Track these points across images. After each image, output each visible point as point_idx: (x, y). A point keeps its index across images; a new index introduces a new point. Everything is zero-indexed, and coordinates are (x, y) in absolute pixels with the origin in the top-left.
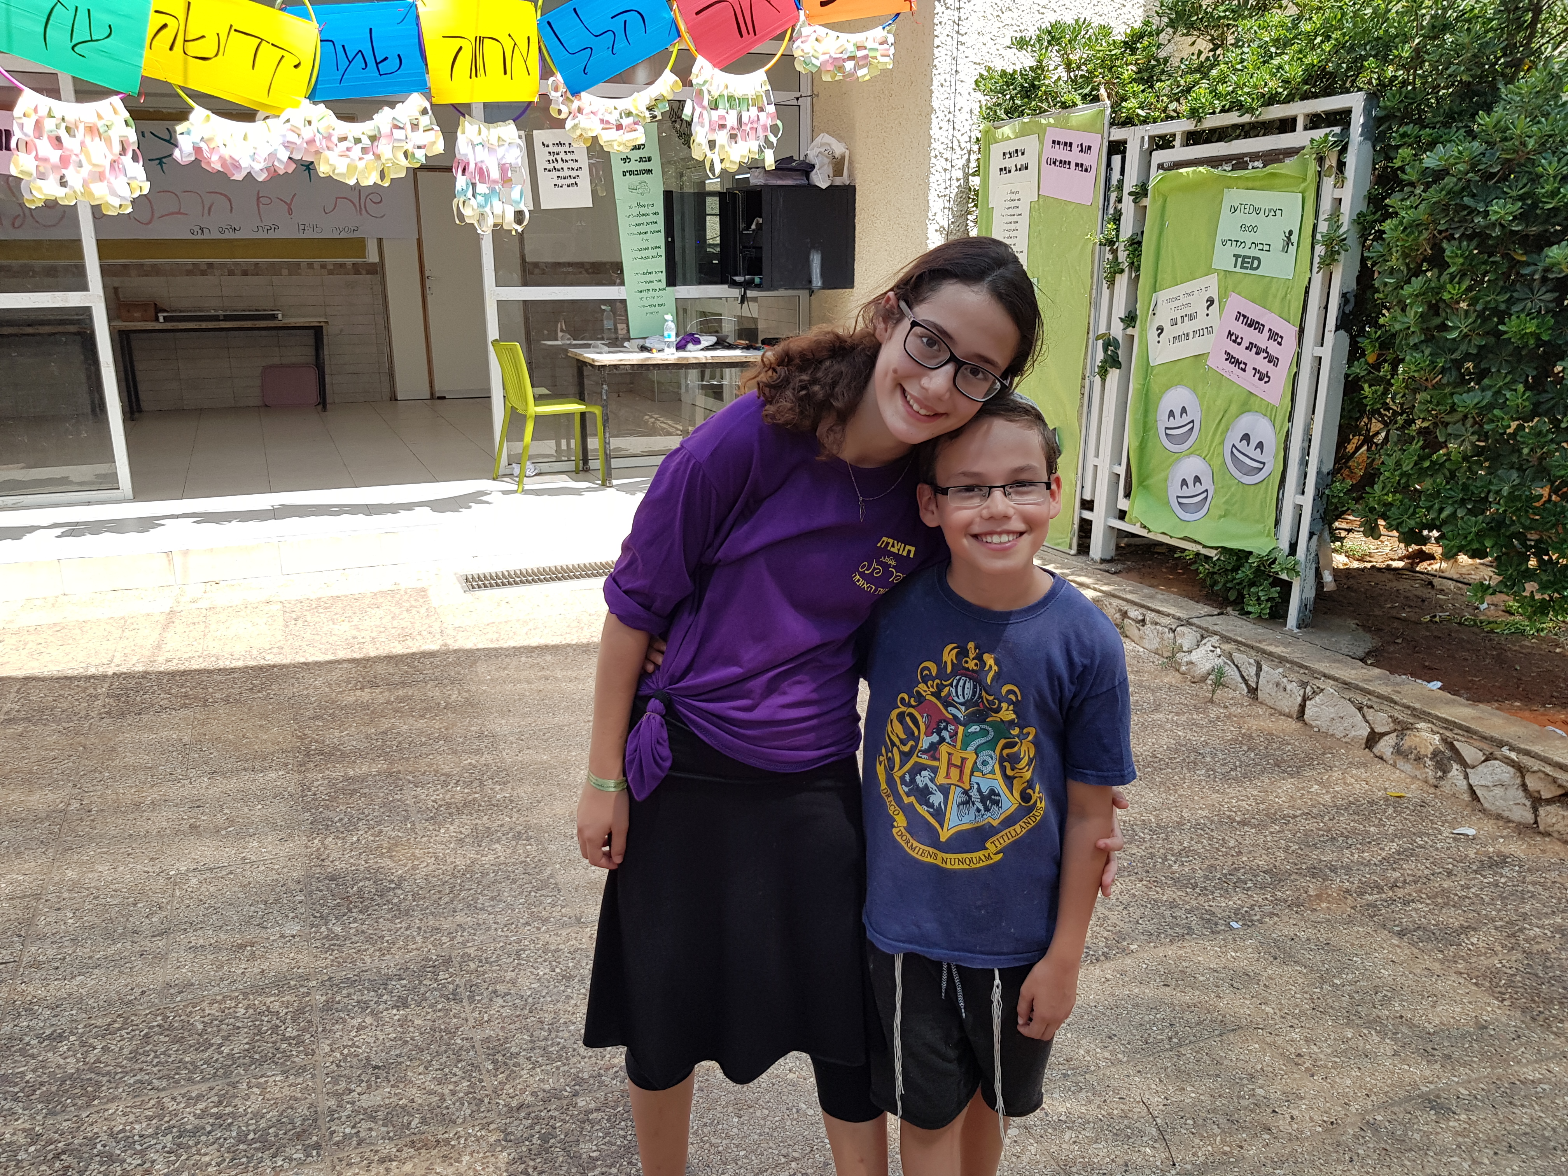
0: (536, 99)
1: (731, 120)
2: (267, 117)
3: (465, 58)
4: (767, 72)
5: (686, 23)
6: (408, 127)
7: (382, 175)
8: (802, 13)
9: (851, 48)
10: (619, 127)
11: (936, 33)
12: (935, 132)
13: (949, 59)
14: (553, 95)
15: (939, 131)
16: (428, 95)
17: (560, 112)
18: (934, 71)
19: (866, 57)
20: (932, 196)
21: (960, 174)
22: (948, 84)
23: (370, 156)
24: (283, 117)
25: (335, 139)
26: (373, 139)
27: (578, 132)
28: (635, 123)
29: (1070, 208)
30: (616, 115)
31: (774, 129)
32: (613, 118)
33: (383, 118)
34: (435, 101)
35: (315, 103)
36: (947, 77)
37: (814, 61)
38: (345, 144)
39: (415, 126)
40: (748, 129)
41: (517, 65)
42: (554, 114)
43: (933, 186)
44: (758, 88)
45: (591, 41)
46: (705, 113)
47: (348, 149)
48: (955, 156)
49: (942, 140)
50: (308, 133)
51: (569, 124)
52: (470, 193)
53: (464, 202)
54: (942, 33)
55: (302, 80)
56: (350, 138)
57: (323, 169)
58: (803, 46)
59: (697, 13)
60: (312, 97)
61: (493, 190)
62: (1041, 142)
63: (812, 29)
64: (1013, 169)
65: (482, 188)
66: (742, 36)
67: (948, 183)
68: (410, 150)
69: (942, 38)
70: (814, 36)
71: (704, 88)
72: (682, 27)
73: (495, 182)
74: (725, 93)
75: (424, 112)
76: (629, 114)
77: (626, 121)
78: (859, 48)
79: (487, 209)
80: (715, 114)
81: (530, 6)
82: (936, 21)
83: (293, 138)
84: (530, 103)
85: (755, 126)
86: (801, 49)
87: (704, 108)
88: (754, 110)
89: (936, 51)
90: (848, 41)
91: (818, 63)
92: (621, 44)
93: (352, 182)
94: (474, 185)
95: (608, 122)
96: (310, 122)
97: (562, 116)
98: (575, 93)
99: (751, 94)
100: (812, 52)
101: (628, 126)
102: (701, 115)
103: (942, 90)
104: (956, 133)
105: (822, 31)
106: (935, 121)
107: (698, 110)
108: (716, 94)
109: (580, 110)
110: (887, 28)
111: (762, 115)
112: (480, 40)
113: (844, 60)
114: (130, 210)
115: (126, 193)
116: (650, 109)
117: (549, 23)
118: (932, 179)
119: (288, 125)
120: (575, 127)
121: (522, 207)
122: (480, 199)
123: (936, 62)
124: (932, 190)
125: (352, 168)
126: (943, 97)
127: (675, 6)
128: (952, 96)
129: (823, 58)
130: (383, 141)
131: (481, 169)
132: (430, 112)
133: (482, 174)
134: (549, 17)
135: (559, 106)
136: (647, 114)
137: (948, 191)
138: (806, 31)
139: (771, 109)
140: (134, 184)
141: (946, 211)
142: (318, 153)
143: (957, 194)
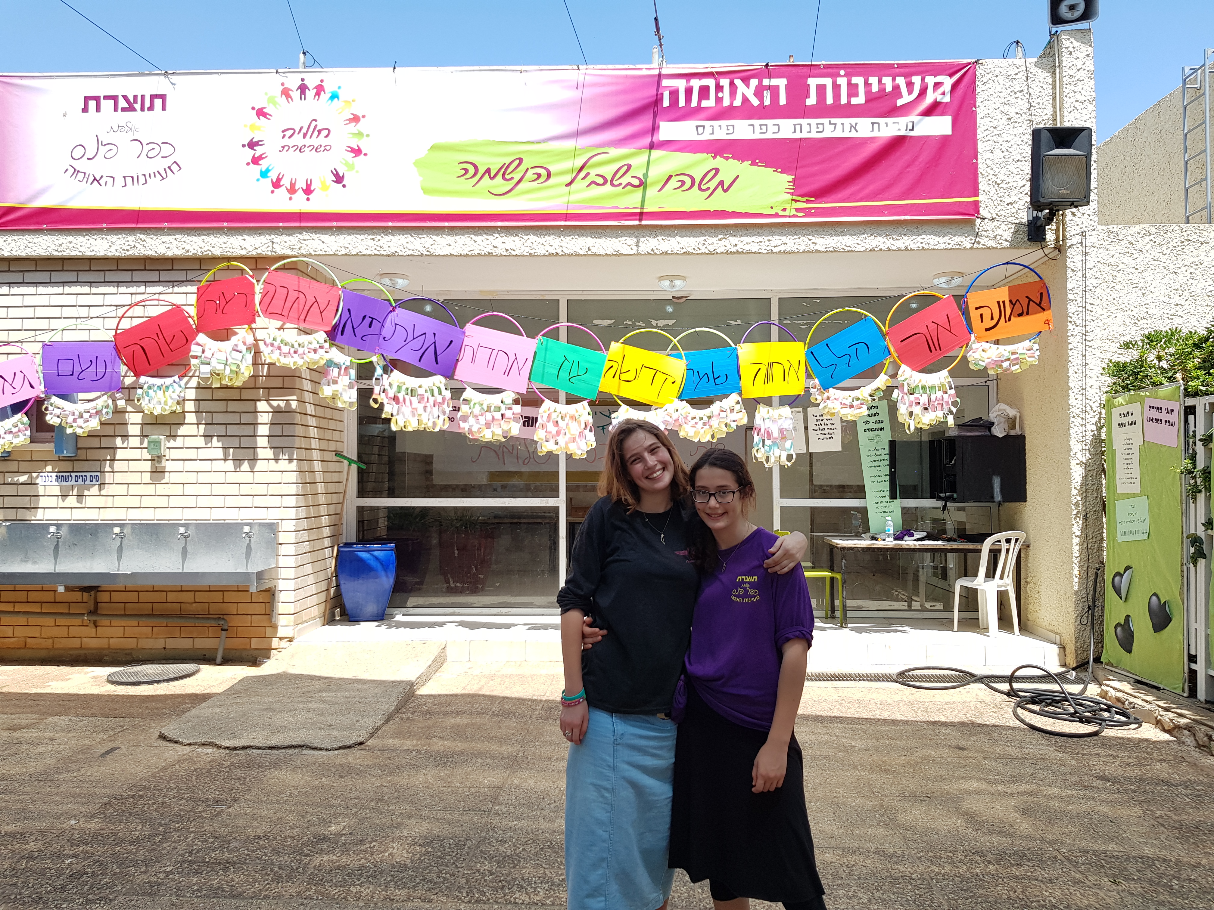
0: (802, 393)
1: (924, 399)
2: (657, 409)
3: (762, 374)
4: (949, 371)
5: (894, 347)
6: (729, 411)
7: (713, 436)
8: (973, 336)
9: (1006, 354)
10: (852, 406)
11: (1069, 341)
12: (1072, 401)
13: (1080, 357)
14: (812, 390)
15: (1075, 401)
16: (740, 394)
17: (816, 399)
18: (1070, 364)
19: (1017, 359)
20: (1073, 442)
21: (1094, 427)
22: (1081, 371)
23: (707, 427)
24: (664, 408)
25: (689, 418)
26: (709, 417)
27: (827, 410)
28: (861, 404)
29: (1165, 449)
30: (850, 400)
31: (954, 404)
32: (848, 402)
33: (716, 407)
34: (743, 397)
35: (682, 401)
36: (1080, 367)
37: (981, 363)
38: (695, 421)
39: (732, 410)
40: (936, 404)
41: (792, 376)
42: (813, 401)
43: (1073, 435)
44: (943, 380)
45: (835, 360)
46: (906, 397)
47: (696, 423)
48: (1088, 416)
49: (1077, 406)
50: (675, 416)
51: (821, 406)
52: (761, 445)
53: (757, 450)
54: (1074, 341)
55: (675, 389)
56: (698, 418)
57: (682, 434)
58: (973, 355)
59: (902, 341)
60: (680, 398)
61: (774, 443)
62: (1142, 407)
63: (979, 344)
64: (1127, 424)
65: (768, 442)
66: (931, 352)
67: (1084, 433)
68: (728, 423)
69: (1074, 344)
70: (981, 349)
71: (905, 383)
72: (892, 350)
73: (776, 438)
74: (920, 385)
75: (738, 403)
76: (858, 399)
77: (856, 403)
78: (1013, 354)
79: (771, 453)
80: (912, 398)
81: (801, 344)
82: (1068, 334)
83: (668, 418)
84: (799, 395)
85: (941, 402)
86: (972, 357)
87: (904, 393)
88: (939, 394)
89: (1070, 352)
90: (1004, 350)
91: (984, 364)
92: (854, 361)
93: (696, 440)
94: (764, 441)
95: (844, 404)
96: (677, 410)
97: (818, 402)
98: (826, 389)
99: (937, 383)
100: (980, 358)
101: (857, 405)
102: (903, 397)
103: (1076, 375)
104: (1088, 401)
105: (986, 345)
106: (1072, 395)
107: (901, 395)
108: (913, 386)
109: (828, 398)
110: (1033, 341)
111: (946, 396)
112: (771, 364)
113: (1002, 361)
114: (586, 456)
115: (585, 449)
116: (871, 395)
117: (812, 353)
118: (1072, 431)
119: (666, 412)
120: (825, 407)
121: (792, 452)
122: (767, 448)
123: (1070, 359)
124: (1072, 438)
125: (697, 433)
126: (1077, 380)
127: (887, 338)
128: (1084, 378)
129: (987, 361)
130: (714, 418)
131: (768, 432)
132: (741, 403)
133: (769, 434)
134: (811, 349)
135: (816, 396)
136: (870, 398)
137: (1084, 439)
138: (975, 346)
139: (953, 392)
140: (589, 443)
141: (1084, 451)
142: (680, 426)
143: (1092, 440)
